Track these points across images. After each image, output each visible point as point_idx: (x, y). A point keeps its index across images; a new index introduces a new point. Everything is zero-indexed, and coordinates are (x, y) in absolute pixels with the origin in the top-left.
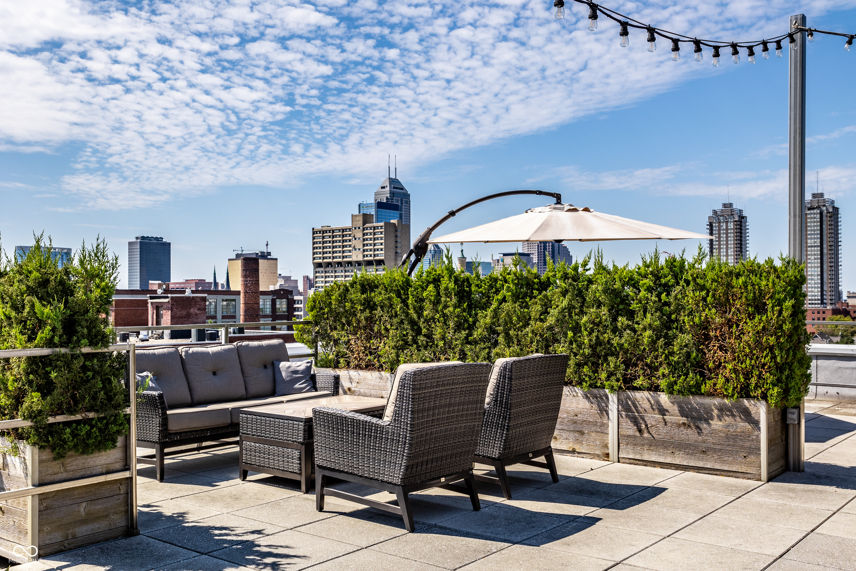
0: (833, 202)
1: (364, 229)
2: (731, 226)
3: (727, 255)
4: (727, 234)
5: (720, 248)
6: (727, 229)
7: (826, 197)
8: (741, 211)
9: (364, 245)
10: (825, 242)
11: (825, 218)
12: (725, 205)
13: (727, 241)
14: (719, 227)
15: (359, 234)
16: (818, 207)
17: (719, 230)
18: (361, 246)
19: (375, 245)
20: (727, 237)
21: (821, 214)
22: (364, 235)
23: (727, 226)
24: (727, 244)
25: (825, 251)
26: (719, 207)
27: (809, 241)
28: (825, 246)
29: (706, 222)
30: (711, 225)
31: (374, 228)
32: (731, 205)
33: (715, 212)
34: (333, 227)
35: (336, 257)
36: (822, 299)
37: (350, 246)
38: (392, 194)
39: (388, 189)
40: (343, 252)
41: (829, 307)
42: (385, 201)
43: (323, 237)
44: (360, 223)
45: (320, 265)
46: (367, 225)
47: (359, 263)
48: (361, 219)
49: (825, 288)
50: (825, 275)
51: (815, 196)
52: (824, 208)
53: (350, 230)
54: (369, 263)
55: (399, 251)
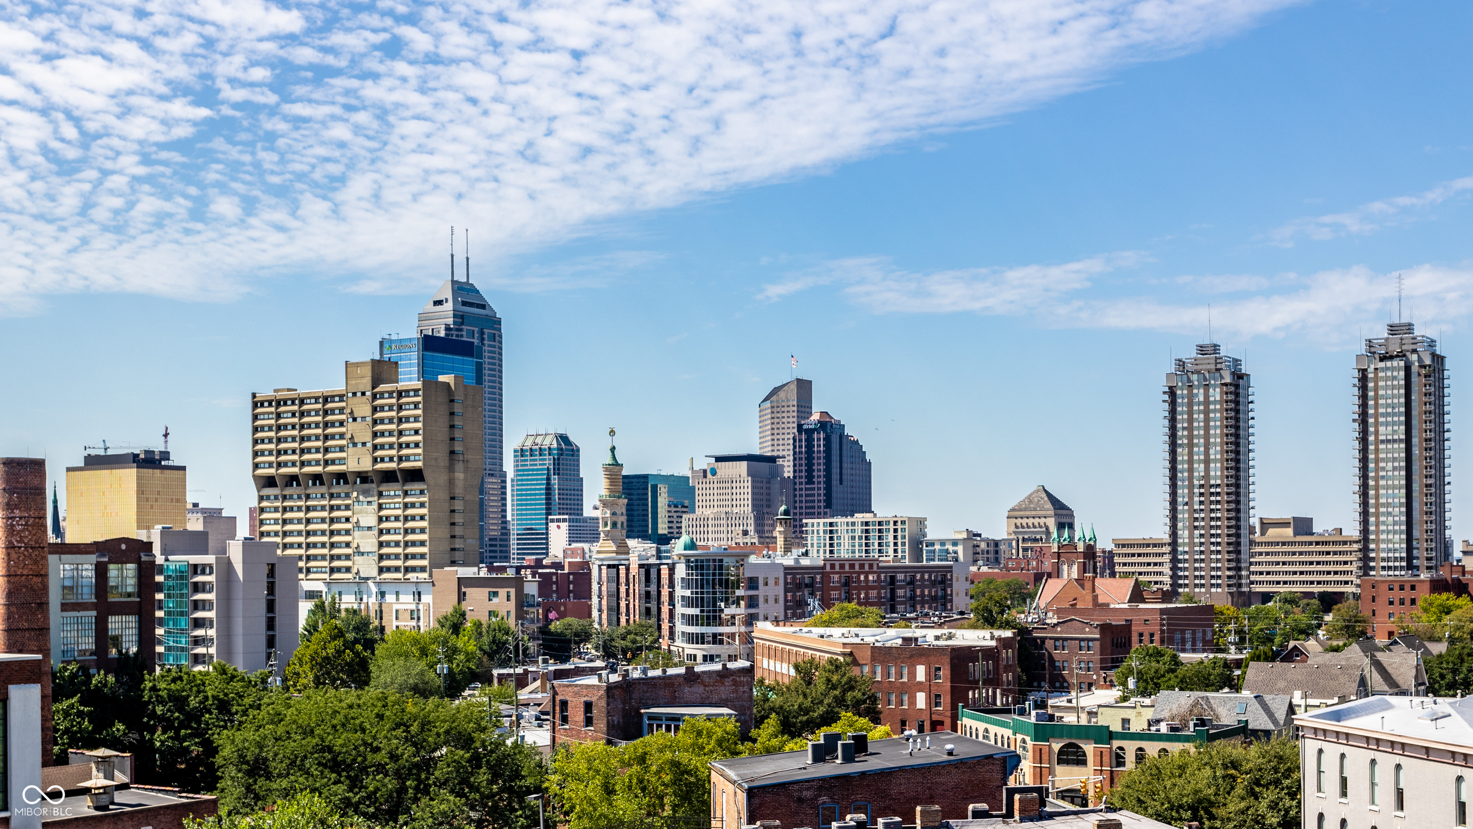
0: (1432, 343)
1: (374, 397)
2: (1216, 394)
3: (1207, 462)
4: (1206, 412)
5: (1191, 445)
6: (1207, 402)
8: (1237, 362)
9: (375, 435)
10: (1415, 432)
11: (1414, 379)
12: (1202, 349)
13: (1207, 428)
14: (1191, 396)
15: (363, 409)
16: (1401, 355)
17: (1190, 404)
18: (368, 437)
19: (400, 433)
20: (1207, 420)
21: (1408, 369)
22: (375, 410)
23: (1207, 396)
24: (1207, 436)
25: (1416, 451)
26: (1189, 353)
27: (1382, 429)
28: (1415, 441)
29: (1162, 385)
30: (1172, 392)
31: (400, 394)
32: (1216, 348)
33: (1181, 364)
34: (302, 391)
35: (309, 463)
36: (1410, 558)
37: (342, 436)
38: (459, 317)
39: (449, 306)
40: (326, 450)
41: (1424, 576)
42: (442, 334)
43: (279, 416)
44: (365, 383)
45: (270, 482)
46: (382, 387)
47: (364, 477)
48: (367, 372)
49: (1416, 533)
50: (1416, 505)
51: (1393, 329)
52: (1414, 357)
53: (341, 397)
54: (389, 477)
55: (458, 448)
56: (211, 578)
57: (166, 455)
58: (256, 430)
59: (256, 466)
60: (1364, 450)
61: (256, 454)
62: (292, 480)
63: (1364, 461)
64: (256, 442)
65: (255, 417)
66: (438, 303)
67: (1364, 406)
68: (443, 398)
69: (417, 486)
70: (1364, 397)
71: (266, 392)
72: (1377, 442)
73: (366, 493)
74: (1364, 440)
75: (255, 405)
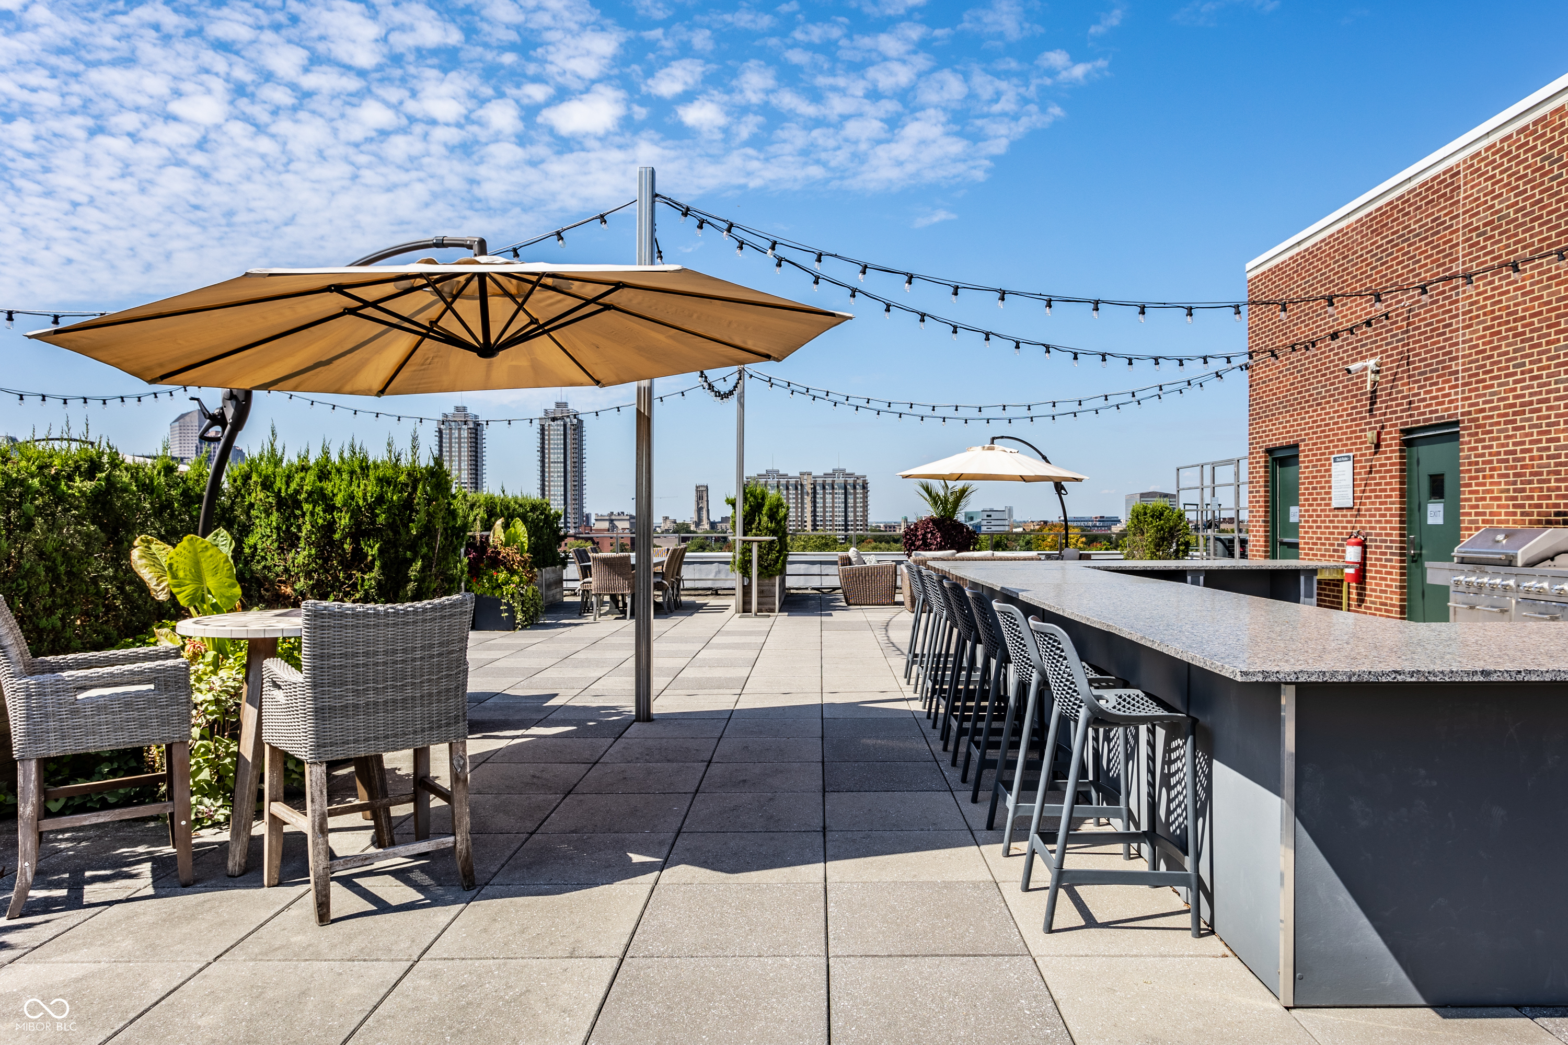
0: (577, 415)
2: (465, 434)
3: (460, 470)
4: (460, 443)
6: (460, 438)
7: (570, 406)
8: (476, 417)
10: (568, 458)
11: (569, 432)
12: (457, 409)
13: (460, 452)
14: (451, 434)
16: (562, 418)
17: (450, 438)
20: (460, 447)
21: (565, 426)
23: (460, 434)
24: (460, 456)
25: (569, 468)
26: (451, 413)
27: (552, 456)
28: (568, 462)
29: (435, 428)
30: (440, 431)
32: (465, 409)
33: (445, 417)
41: (572, 531)
51: (558, 405)
52: (568, 420)
60: (543, 466)
63: (543, 472)
67: (543, 443)
70: (543, 439)
72: (549, 462)
74: (543, 461)
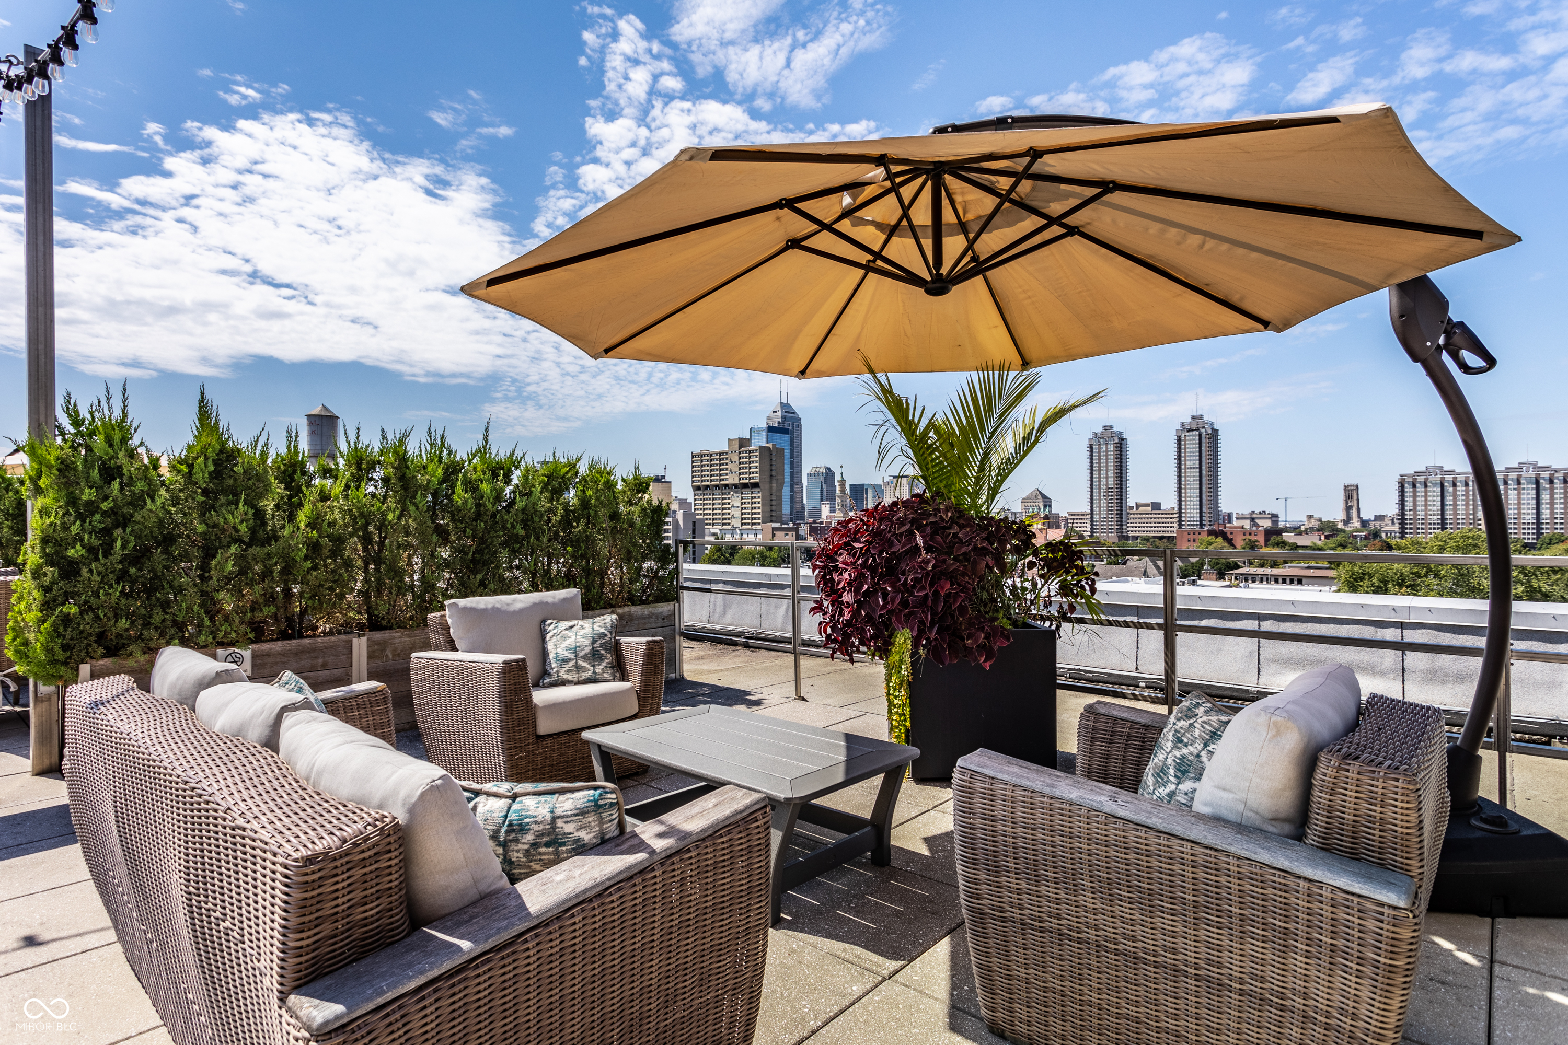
0: (1212, 424)
1: (740, 453)
2: (1111, 448)
3: (1107, 477)
4: (1107, 456)
5: (1100, 470)
6: (1107, 451)
7: (1205, 419)
8: (1121, 433)
9: (740, 469)
10: (1204, 464)
11: (1204, 440)
12: (1105, 428)
13: (1107, 463)
14: (1099, 449)
15: (735, 458)
16: (1197, 429)
17: (1099, 452)
18: (737, 470)
19: (750, 468)
20: (1107, 459)
21: (1200, 435)
22: (740, 458)
23: (1107, 448)
24: (1107, 466)
25: (1204, 473)
26: (1099, 429)
27: (1188, 463)
28: (1204, 468)
29: (1086, 444)
30: (1091, 447)
31: (750, 452)
32: (1111, 427)
33: (1095, 434)
34: (711, 451)
35: (714, 480)
36: (1201, 520)
37: (727, 469)
38: (784, 418)
39: (779, 413)
40: (721, 475)
41: (1206, 529)
42: (776, 425)
43: (702, 461)
44: (737, 447)
45: (698, 488)
46: (743, 449)
47: (736, 486)
48: (737, 443)
49: (1204, 510)
50: (1204, 497)
51: (1194, 417)
52: (1203, 430)
53: (727, 453)
54: (745, 486)
55: (773, 474)
56: (670, 527)
57: (663, 477)
58: (693, 467)
59: (693, 482)
60: (1180, 472)
61: (693, 477)
62: (707, 487)
63: (1180, 477)
64: (693, 472)
65: (693, 462)
66: (775, 412)
67: (1179, 452)
68: (767, 453)
69: (757, 490)
70: (1179, 448)
71: (697, 451)
72: (1185, 468)
73: (736, 492)
74: (1179, 468)
75: (693, 457)
